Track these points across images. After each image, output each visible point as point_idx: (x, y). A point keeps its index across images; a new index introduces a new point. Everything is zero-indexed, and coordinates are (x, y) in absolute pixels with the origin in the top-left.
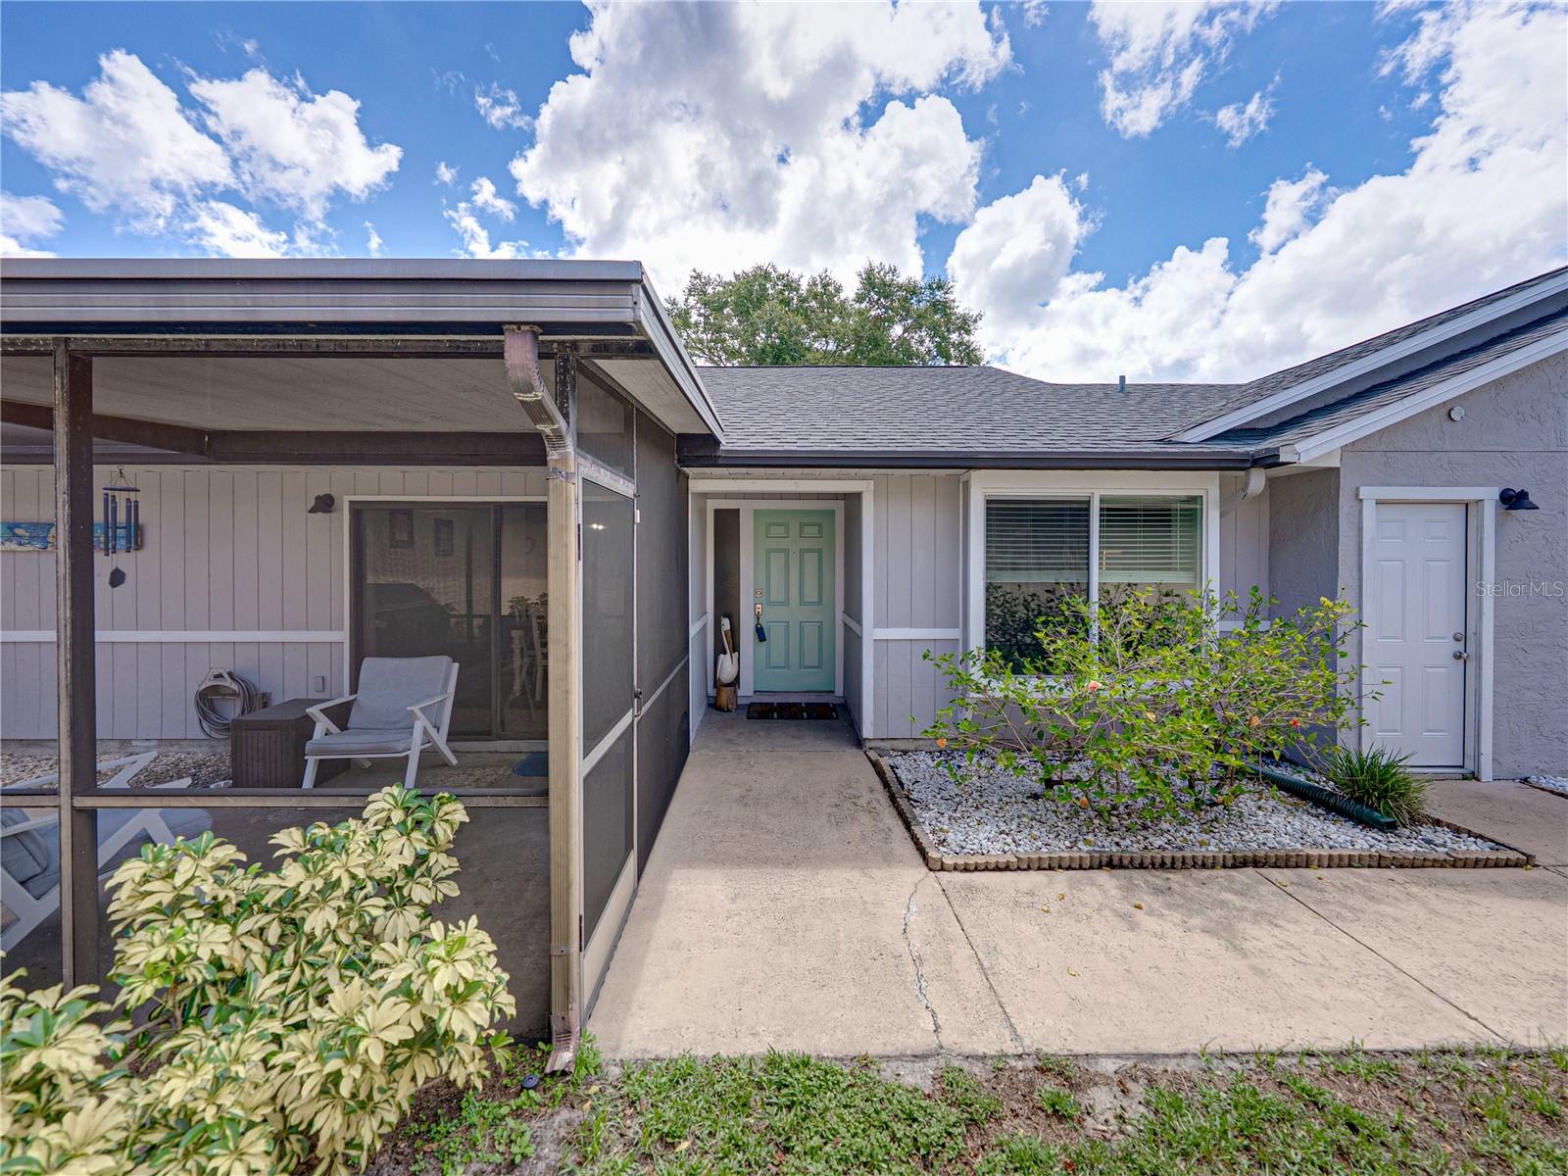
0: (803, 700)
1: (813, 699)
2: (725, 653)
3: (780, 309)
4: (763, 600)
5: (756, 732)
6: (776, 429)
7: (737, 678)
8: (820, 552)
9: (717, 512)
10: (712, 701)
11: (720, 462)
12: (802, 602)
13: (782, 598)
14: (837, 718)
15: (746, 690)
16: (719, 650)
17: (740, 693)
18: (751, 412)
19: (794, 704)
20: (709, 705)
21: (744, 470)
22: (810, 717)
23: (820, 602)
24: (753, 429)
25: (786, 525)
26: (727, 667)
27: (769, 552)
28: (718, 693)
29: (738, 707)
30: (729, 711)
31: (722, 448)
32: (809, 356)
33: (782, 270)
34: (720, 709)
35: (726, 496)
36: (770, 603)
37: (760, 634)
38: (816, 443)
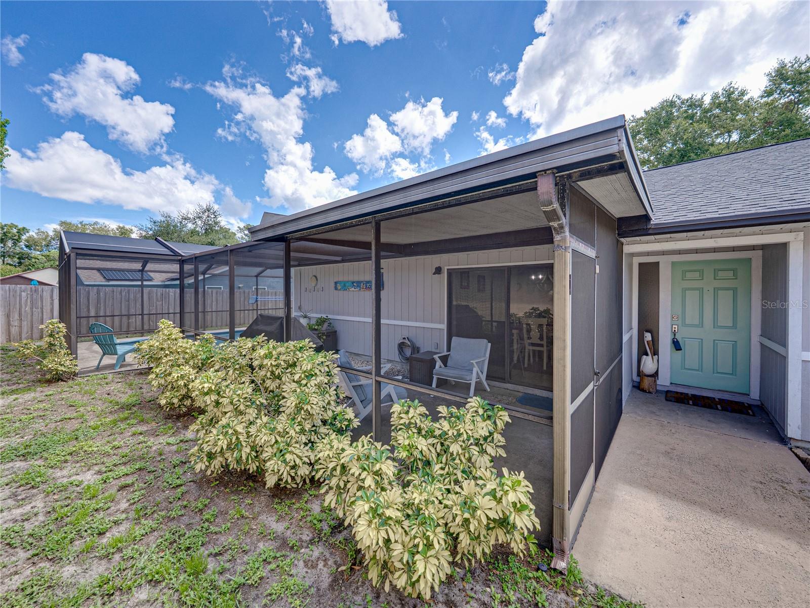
0: (717, 396)
1: (726, 397)
2: (647, 355)
3: (685, 124)
4: (680, 322)
5: (674, 411)
6: (695, 204)
7: (657, 373)
8: (735, 290)
9: (640, 264)
10: (635, 384)
11: (650, 232)
12: (715, 325)
13: (696, 322)
14: (754, 415)
15: (664, 381)
16: (642, 352)
17: (658, 382)
18: (670, 197)
19: (708, 398)
20: (634, 386)
21: (668, 236)
22: (724, 409)
23: (734, 326)
24: (675, 208)
25: (701, 272)
26: (649, 364)
27: (684, 290)
28: (642, 380)
29: (657, 391)
30: (650, 392)
31: (652, 223)
32: (712, 149)
33: (685, 96)
34: (643, 390)
35: (648, 254)
36: (684, 324)
37: (677, 345)
38: (738, 209)
